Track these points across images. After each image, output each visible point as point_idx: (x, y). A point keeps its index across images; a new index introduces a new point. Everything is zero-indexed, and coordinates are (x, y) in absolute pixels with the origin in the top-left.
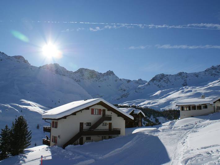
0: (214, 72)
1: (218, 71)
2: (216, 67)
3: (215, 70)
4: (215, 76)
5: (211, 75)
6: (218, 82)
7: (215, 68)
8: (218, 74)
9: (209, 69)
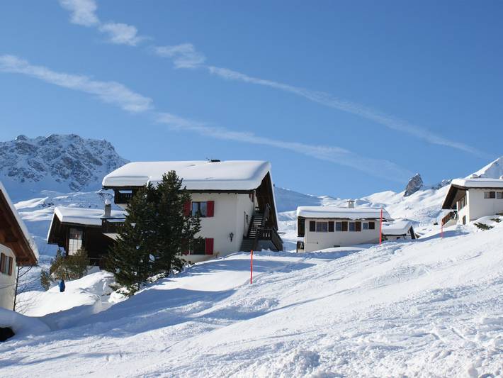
0: (22, 162)
1: (39, 159)
2: (35, 144)
3: (26, 156)
4: (23, 181)
5: (10, 175)
6: (39, 207)
7: (30, 146)
8: (39, 173)
9: (6, 148)
